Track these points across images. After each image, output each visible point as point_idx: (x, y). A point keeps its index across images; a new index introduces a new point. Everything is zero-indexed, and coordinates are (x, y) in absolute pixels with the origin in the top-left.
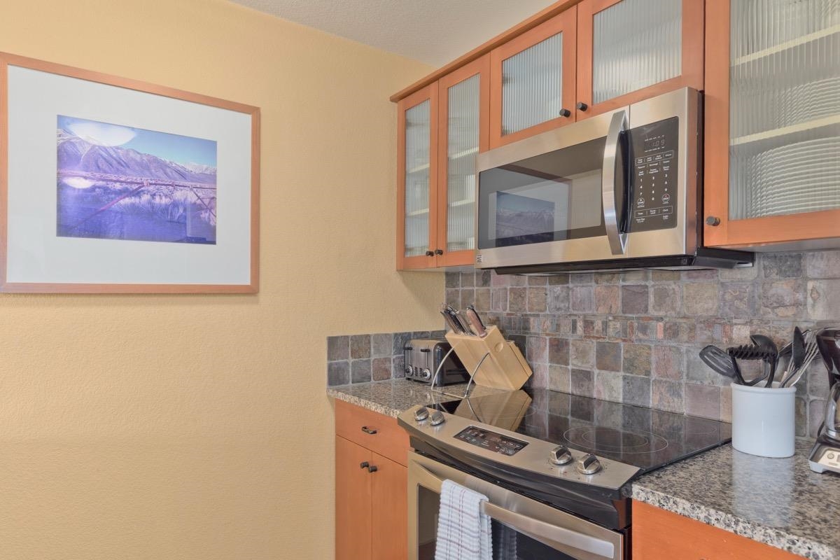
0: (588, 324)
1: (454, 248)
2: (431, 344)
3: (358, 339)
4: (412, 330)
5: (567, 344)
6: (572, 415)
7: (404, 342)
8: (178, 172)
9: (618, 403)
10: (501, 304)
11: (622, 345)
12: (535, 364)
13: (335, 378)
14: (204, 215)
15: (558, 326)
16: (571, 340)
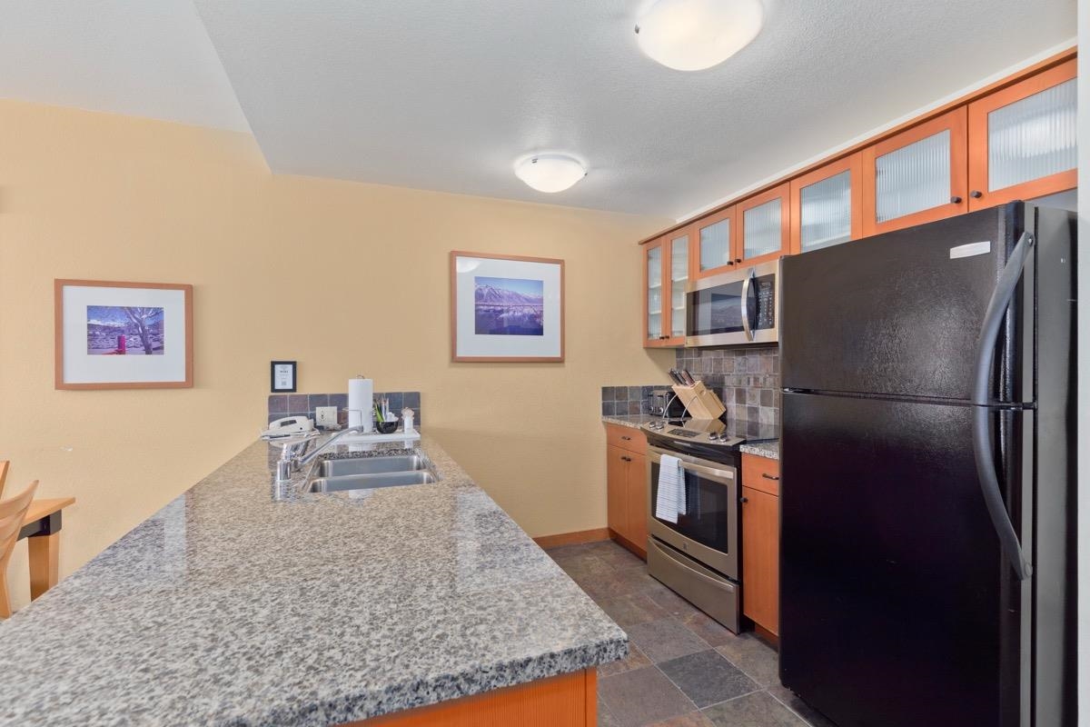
0: (756, 380)
1: (676, 335)
2: (664, 393)
3: (619, 389)
4: (654, 385)
5: (745, 392)
6: (749, 434)
7: (648, 392)
8: (526, 299)
9: (771, 425)
10: (708, 369)
11: (774, 391)
12: (728, 404)
13: (607, 411)
14: (538, 320)
15: (740, 381)
16: (747, 389)
